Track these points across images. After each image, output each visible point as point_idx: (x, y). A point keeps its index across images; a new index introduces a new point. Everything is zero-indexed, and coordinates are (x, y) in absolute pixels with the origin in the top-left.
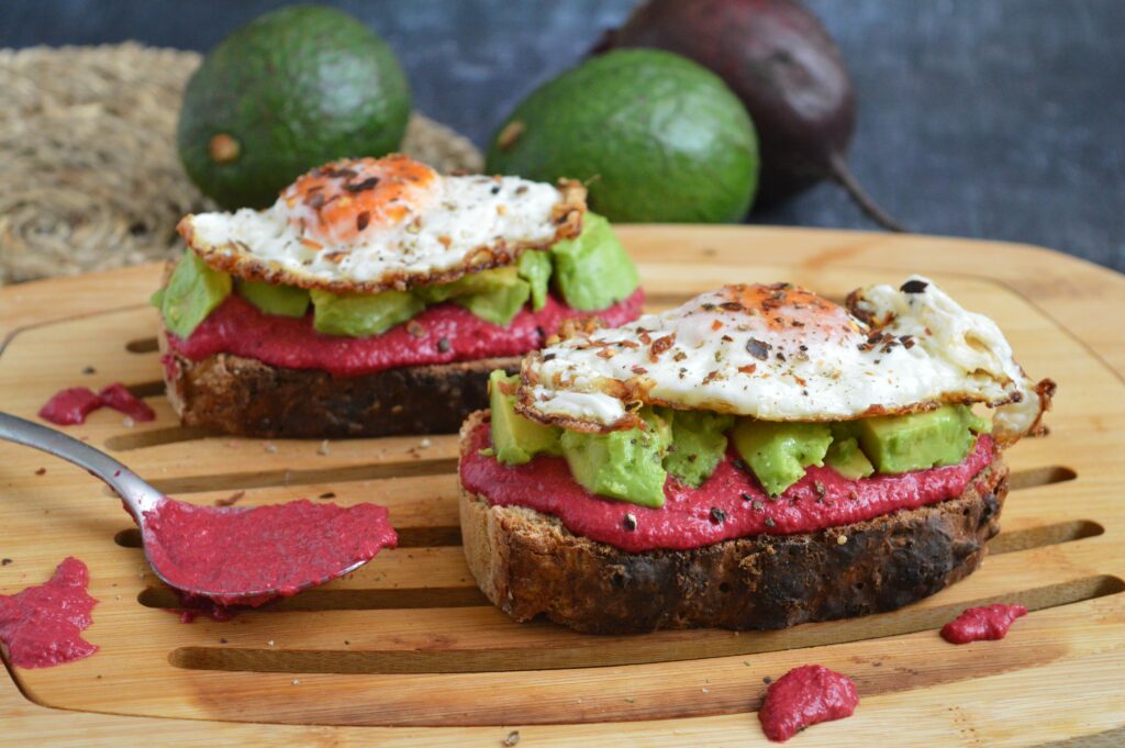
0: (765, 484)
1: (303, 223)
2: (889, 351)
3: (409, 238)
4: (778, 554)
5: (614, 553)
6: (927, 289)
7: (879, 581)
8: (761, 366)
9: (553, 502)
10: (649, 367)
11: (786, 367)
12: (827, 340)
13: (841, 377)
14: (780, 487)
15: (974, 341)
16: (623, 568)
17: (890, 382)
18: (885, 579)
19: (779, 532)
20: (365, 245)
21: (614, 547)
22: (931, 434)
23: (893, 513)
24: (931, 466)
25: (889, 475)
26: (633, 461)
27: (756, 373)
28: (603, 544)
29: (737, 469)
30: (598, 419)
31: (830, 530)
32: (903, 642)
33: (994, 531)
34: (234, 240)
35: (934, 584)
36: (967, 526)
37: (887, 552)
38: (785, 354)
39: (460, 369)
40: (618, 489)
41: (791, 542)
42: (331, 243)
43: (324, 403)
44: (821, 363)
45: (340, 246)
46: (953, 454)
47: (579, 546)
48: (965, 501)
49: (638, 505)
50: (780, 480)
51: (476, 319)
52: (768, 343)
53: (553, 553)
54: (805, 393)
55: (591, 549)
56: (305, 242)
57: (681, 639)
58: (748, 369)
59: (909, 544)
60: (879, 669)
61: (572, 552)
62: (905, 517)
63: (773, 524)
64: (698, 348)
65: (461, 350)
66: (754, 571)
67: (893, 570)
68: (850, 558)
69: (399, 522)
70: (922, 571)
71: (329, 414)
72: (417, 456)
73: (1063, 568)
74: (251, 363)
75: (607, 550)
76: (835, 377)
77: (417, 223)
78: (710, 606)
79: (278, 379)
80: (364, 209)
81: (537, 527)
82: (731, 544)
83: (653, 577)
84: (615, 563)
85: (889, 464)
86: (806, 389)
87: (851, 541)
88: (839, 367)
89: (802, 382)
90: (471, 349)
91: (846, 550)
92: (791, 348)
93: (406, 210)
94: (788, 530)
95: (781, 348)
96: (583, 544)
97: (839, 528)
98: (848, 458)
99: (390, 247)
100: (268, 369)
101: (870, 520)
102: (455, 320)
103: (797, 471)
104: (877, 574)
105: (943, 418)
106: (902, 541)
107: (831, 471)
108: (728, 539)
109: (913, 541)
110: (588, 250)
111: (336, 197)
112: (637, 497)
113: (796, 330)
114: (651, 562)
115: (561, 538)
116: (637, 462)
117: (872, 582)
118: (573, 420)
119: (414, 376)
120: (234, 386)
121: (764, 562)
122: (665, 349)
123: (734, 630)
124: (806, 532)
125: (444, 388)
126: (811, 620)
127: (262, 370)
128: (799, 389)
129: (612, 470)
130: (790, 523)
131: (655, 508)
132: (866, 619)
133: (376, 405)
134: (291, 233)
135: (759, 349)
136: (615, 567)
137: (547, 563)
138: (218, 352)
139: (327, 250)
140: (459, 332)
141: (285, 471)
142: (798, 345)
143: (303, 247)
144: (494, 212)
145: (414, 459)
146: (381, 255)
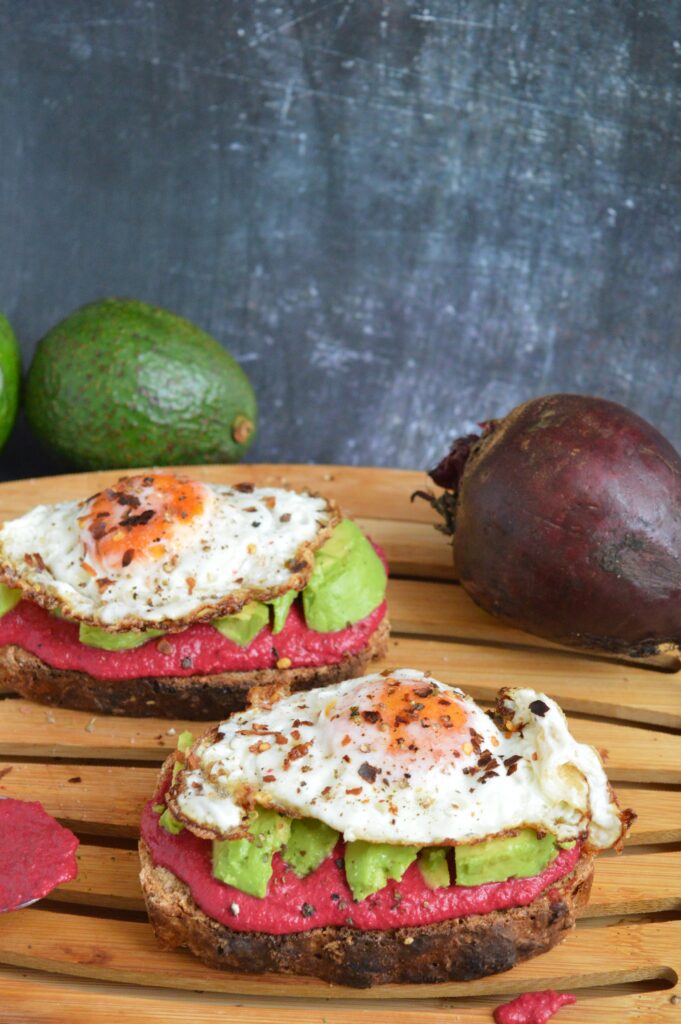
0: (352, 889)
1: (85, 546)
2: (484, 782)
3: (165, 576)
4: (355, 945)
5: (222, 929)
6: (546, 714)
7: (448, 965)
8: (367, 787)
9: (186, 875)
10: (279, 774)
11: (389, 791)
12: (432, 767)
13: (430, 808)
14: (363, 893)
16: (226, 942)
17: (473, 815)
18: (454, 964)
19: (358, 930)
20: (129, 576)
21: (222, 924)
22: (505, 859)
23: (463, 917)
24: (506, 879)
25: (464, 887)
26: (246, 858)
27: (361, 796)
28: (216, 921)
29: (337, 867)
30: (217, 827)
31: (402, 931)
33: (567, 925)
34: (29, 553)
36: (535, 928)
37: (455, 946)
38: (390, 779)
39: (200, 683)
40: (229, 880)
41: (367, 937)
42: (104, 570)
43: (92, 692)
44: (419, 790)
45: (109, 574)
46: (530, 869)
47: (196, 918)
48: (532, 910)
49: (245, 894)
50: (364, 888)
51: (221, 637)
52: (378, 767)
53: (179, 916)
54: (393, 822)
55: (205, 922)
56: (84, 566)
57: (285, 983)
58: (356, 791)
59: (474, 943)
61: (192, 921)
62: (474, 922)
63: (351, 922)
64: (327, 758)
65: (200, 668)
66: (337, 952)
67: (461, 959)
68: (418, 951)
70: (483, 965)
71: (96, 700)
72: (162, 744)
73: (632, 954)
74: (32, 660)
75: (216, 926)
76: (425, 806)
77: (173, 562)
78: (307, 966)
79: (52, 674)
80: (131, 546)
81: (168, 896)
82: (319, 932)
83: (250, 952)
84: (221, 936)
85: (461, 880)
86: (395, 818)
87: (418, 941)
88: (434, 796)
89: (393, 810)
90: (208, 668)
91: (415, 946)
92: (398, 774)
93: (163, 550)
94: (364, 928)
95: (388, 773)
96: (200, 917)
97: (409, 929)
98: (435, 865)
99: (147, 584)
100: (44, 668)
101: (442, 922)
102: (200, 639)
103: (380, 882)
104: (448, 959)
105: (523, 843)
106: (469, 940)
107: (419, 875)
108: (317, 928)
109: (477, 941)
111: (114, 529)
112: (244, 888)
113: (409, 755)
114: (248, 941)
115: (185, 907)
116: (249, 861)
117: (443, 965)
118: (197, 826)
119: (160, 685)
120: (22, 672)
121: (343, 947)
122: (298, 757)
123: (329, 982)
124: (381, 930)
125: (185, 696)
126: (394, 982)
127: (39, 667)
128: (389, 816)
129: (228, 864)
130: (366, 924)
131: (257, 899)
132: (444, 985)
133: (133, 699)
134: (78, 552)
135: (369, 773)
136: (220, 940)
137: (175, 922)
138: (11, 645)
139: (100, 575)
140: (203, 649)
142: (403, 772)
143: (81, 569)
144: (245, 551)
145: (159, 746)
146: (136, 591)
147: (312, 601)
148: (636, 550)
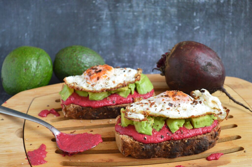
0: (171, 131)
1: (87, 79)
2: (196, 105)
3: (107, 82)
4: (174, 144)
5: (142, 144)
6: (205, 92)
7: (194, 149)
8: (171, 108)
9: (131, 134)
10: (150, 108)
11: (176, 108)
12: (184, 103)
13: (186, 110)
14: (174, 131)
15: (213, 102)
16: (144, 147)
17: (196, 111)
18: (195, 148)
19: (174, 140)
20: (99, 83)
21: (142, 143)
22: (204, 121)
23: (197, 136)
24: (204, 127)
25: (196, 128)
26: (146, 127)
27: (170, 109)
28: (141, 142)
29: (166, 128)
30: (139, 119)
31: (184, 139)
32: (199, 160)
33: (218, 138)
34: (74, 82)
35: (205, 149)
36: (212, 138)
37: (196, 143)
38: (176, 105)
39: (117, 106)
40: (143, 132)
41: (176, 142)
42: (92, 83)
43: (91, 113)
44: (183, 107)
45: (94, 83)
46: (209, 124)
47: (136, 143)
48: (211, 133)
49: (147, 135)
50: (174, 130)
51: (120, 96)
52: (172, 103)
53: (131, 144)
54: (179, 113)
55: (138, 143)
56: (87, 82)
57: (156, 160)
58: (168, 109)
59: (200, 142)
60: (193, 166)
61: (135, 144)
62: (199, 137)
63: (173, 138)
64: (159, 104)
65: (117, 103)
66: (169, 147)
67: (197, 147)
68: (188, 144)
69: (105, 136)
70: (202, 147)
71: (92, 115)
72: (109, 123)
73: (232, 145)
74: (77, 106)
75: (141, 143)
76: (185, 110)
77: (109, 78)
78: (161, 154)
79: (82, 109)
80: (98, 76)
81: (128, 139)
82: (165, 142)
83: (150, 149)
84: (142, 146)
85: (196, 126)
86: (179, 112)
87: (188, 141)
88: (186, 108)
89: (179, 111)
90: (119, 103)
91: (187, 143)
92: (177, 104)
93: (106, 76)
94: (176, 139)
95: (175, 104)
96: (137, 142)
97: (186, 139)
98: (188, 125)
99: (103, 83)
100: (80, 107)
101: (192, 137)
102: (116, 97)
103: (178, 128)
104: (194, 147)
105: (207, 117)
106: (198, 141)
107: (185, 128)
108: (164, 141)
109: (201, 141)
110: (142, 82)
111: (93, 74)
112: (147, 133)
113: (178, 101)
114: (149, 146)
115: (133, 141)
116: (147, 127)
117: (193, 149)
118: (135, 119)
119: (108, 108)
120: (74, 110)
121: (171, 145)
122: (153, 105)
123: (166, 158)
124: (179, 140)
125: (114, 110)
126: (181, 156)
127: (79, 107)
128: (178, 112)
129: (142, 128)
130: (176, 138)
131: (150, 136)
132: (193, 155)
133: (101, 113)
134: (85, 81)
135: (171, 105)
136: (143, 147)
137: (130, 146)
138: (71, 104)
139: (92, 84)
140: (117, 99)
141: (84, 126)
142: (178, 104)
143: (87, 83)
144: (124, 76)
145: (109, 124)
146: (102, 85)
147: (139, 87)
148: (210, 66)
